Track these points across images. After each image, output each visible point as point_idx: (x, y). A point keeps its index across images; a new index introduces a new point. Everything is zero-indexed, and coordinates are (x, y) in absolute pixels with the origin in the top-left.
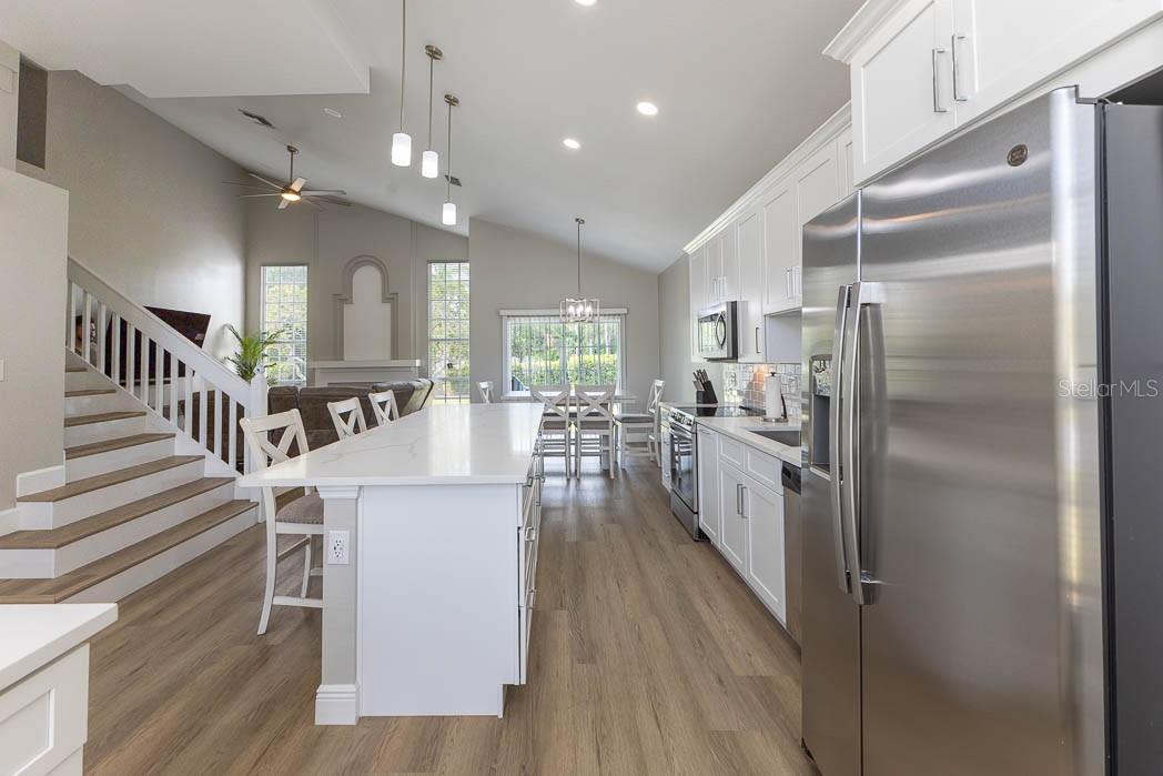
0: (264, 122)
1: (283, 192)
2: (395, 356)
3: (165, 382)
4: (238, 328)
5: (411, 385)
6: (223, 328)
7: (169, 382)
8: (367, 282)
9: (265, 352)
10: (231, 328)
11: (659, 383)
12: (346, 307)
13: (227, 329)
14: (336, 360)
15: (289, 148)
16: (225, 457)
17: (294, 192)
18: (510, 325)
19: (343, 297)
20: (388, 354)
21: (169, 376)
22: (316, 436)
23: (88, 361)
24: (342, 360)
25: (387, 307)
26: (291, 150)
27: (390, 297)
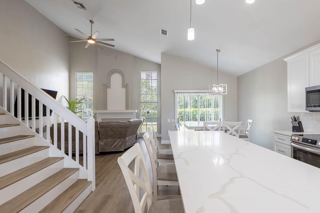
0: (82, 6)
1: (88, 39)
2: (127, 108)
3: (36, 119)
4: (67, 97)
5: (140, 120)
6: (62, 97)
7: (38, 119)
8: (116, 79)
9: (77, 106)
10: (65, 97)
11: (250, 121)
12: (108, 89)
13: (63, 97)
14: (104, 110)
15: (91, 21)
16: (59, 147)
17: (93, 40)
18: (178, 96)
19: (107, 86)
20: (124, 108)
21: (38, 116)
22: (105, 142)
23: (6, 109)
24: (107, 110)
25: (124, 90)
26: (91, 22)
27: (125, 86)
